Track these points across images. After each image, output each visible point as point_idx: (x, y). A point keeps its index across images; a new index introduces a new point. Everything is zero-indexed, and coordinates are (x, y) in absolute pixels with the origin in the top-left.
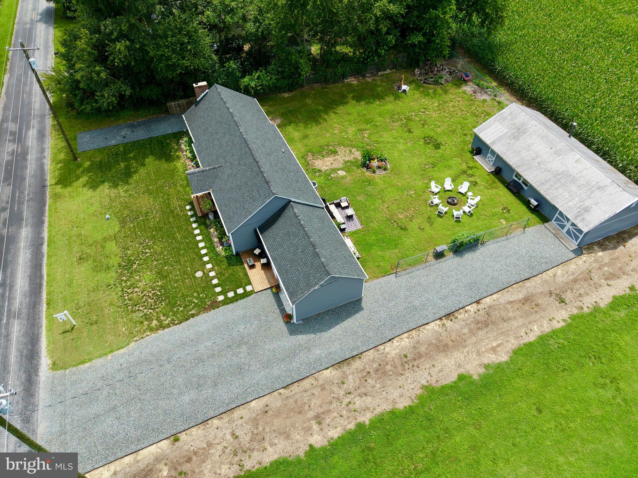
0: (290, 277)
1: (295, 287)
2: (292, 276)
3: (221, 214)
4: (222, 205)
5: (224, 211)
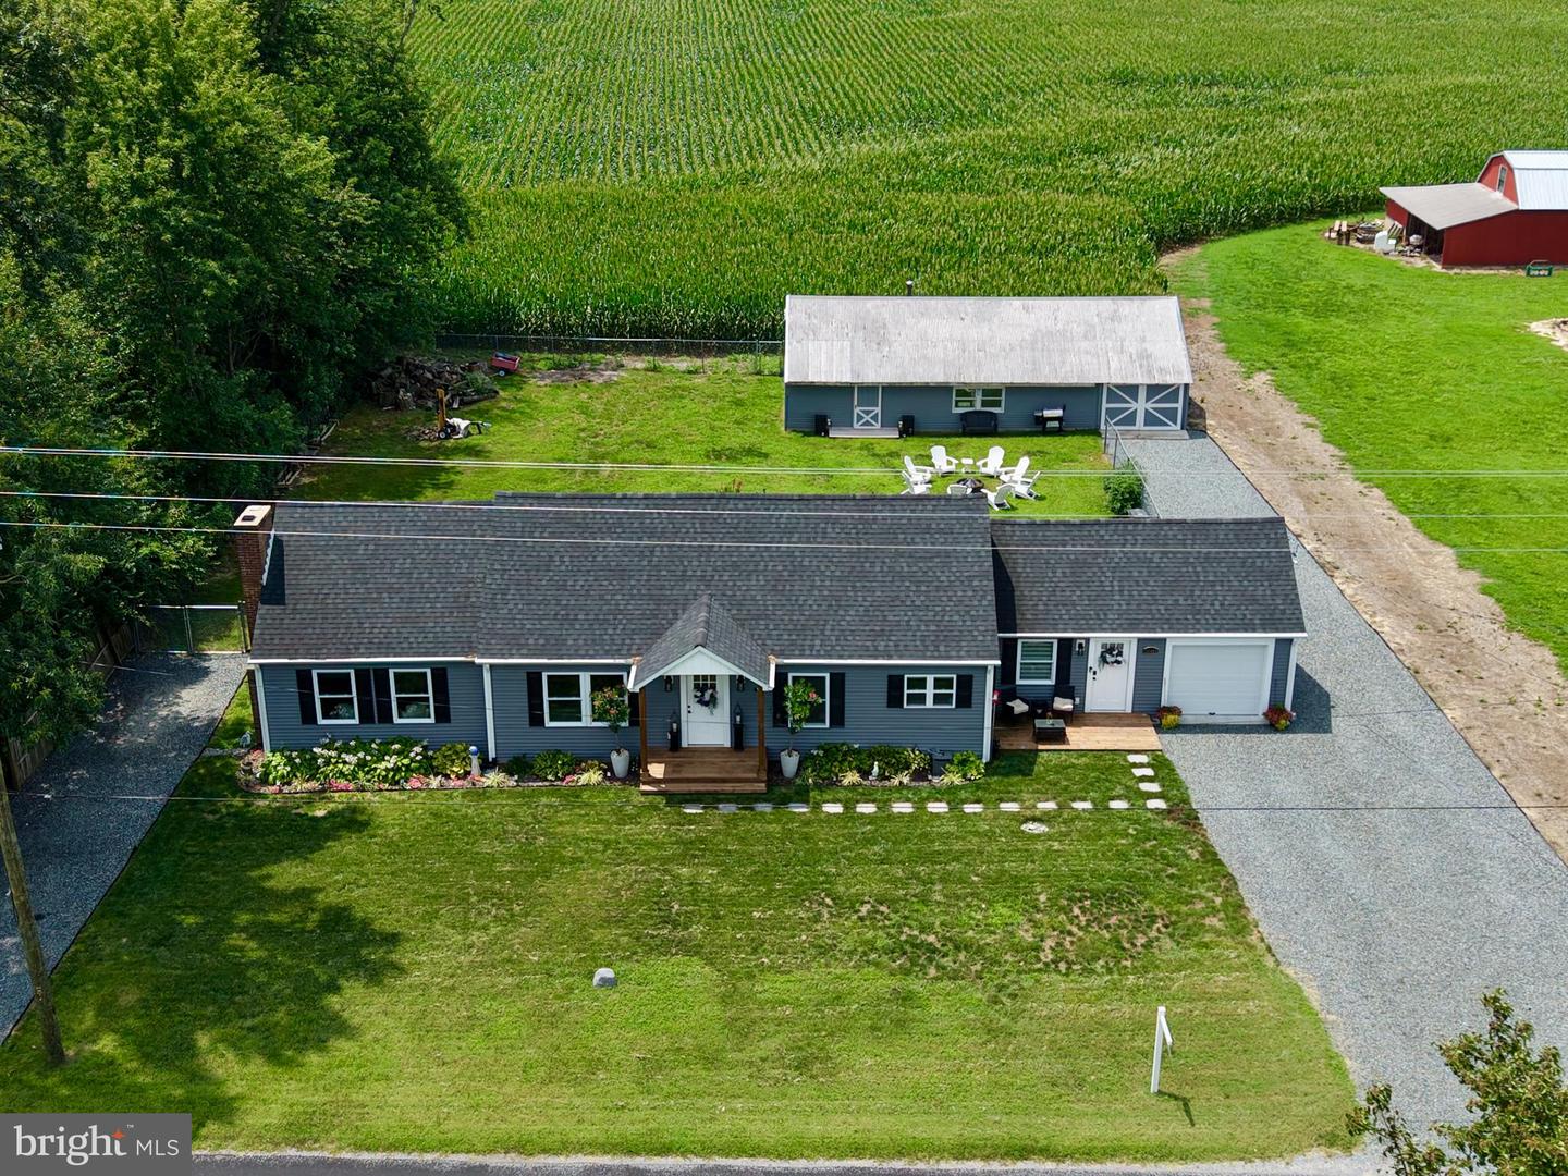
1: (1257, 607)
2: (1217, 603)
3: (901, 657)
4: (869, 644)
5: (897, 646)
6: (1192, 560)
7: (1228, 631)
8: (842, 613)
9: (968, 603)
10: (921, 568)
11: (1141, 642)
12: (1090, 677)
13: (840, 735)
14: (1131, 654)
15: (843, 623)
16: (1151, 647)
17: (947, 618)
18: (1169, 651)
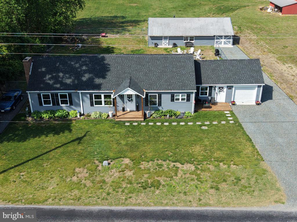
1: (254, 78)
2: (245, 78)
3: (174, 90)
4: (167, 87)
5: (173, 88)
7: (247, 84)
8: (160, 80)
9: (189, 78)
10: (178, 70)
11: (228, 87)
12: (216, 94)
13: (160, 108)
14: (225, 90)
15: (161, 83)
16: (230, 88)
17: (184, 81)
18: (234, 89)
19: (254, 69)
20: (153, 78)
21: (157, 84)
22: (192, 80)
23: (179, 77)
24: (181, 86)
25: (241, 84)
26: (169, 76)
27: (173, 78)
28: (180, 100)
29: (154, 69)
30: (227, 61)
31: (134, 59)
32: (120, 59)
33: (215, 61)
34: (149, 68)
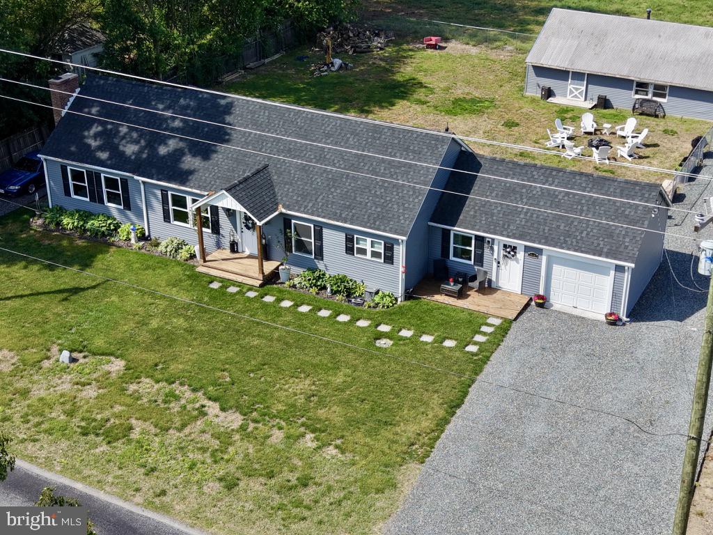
0: (584, 235)
1: (610, 240)
2: (585, 232)
3: (351, 224)
4: (338, 211)
5: (353, 216)
6: (583, 202)
7: (582, 252)
8: (333, 190)
9: (407, 199)
10: (391, 172)
11: (527, 249)
12: (495, 264)
13: (320, 265)
14: (520, 255)
15: (330, 196)
16: (534, 253)
17: (390, 205)
18: (544, 258)
19: (627, 213)
20: (319, 180)
21: (321, 197)
22: (411, 206)
23: (383, 190)
24: (375, 216)
25: (563, 248)
26: (359, 183)
27: (367, 190)
28: (369, 256)
29: (333, 157)
30: (561, 174)
31: (298, 121)
32: (267, 114)
33: (527, 168)
34: (321, 152)
